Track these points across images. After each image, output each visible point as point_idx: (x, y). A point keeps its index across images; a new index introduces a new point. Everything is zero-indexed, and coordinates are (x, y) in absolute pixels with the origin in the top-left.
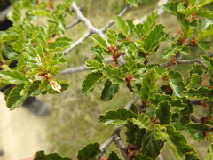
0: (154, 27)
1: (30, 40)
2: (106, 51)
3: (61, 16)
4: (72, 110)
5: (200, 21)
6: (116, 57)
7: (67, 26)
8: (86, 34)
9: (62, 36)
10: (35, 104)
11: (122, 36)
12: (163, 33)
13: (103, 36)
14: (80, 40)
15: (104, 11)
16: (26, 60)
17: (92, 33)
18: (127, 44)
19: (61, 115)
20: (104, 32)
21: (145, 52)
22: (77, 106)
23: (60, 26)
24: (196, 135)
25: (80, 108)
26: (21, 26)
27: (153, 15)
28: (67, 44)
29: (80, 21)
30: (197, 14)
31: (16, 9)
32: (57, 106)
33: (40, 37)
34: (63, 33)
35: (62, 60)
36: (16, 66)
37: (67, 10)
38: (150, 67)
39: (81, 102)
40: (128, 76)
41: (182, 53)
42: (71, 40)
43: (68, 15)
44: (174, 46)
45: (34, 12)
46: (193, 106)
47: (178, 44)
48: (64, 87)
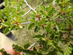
0: (52, 8)
1: (11, 12)
2: (36, 16)
3: (21, 4)
4: (25, 38)
5: (67, 6)
6: (39, 18)
7: (23, 8)
8: (29, 11)
9: (22, 11)
10: (12, 37)
11: (41, 11)
12: (54, 10)
13: (35, 11)
14: (27, 13)
15: (35, 5)
16: (11, 18)
17: (31, 10)
18: (43, 14)
19: (21, 40)
20: (36, 10)
21: (49, 16)
22: (27, 37)
23: (21, 8)
24: (64, 43)
25: (27, 38)
26: (8, 8)
27: (51, 4)
28: (24, 14)
29: (27, 6)
30: (66, 4)
31: (6, 2)
32: (20, 37)
33: (14, 11)
34: (22, 10)
35: (22, 19)
36: (7, 21)
37: (23, 2)
38: (50, 21)
39: (28, 36)
40: (42, 24)
41: (61, 17)
42: (24, 12)
43: (23, 4)
44: (58, 15)
45: (12, 3)
46: (63, 34)
47: (59, 14)
48: (23, 27)
